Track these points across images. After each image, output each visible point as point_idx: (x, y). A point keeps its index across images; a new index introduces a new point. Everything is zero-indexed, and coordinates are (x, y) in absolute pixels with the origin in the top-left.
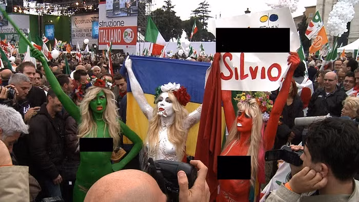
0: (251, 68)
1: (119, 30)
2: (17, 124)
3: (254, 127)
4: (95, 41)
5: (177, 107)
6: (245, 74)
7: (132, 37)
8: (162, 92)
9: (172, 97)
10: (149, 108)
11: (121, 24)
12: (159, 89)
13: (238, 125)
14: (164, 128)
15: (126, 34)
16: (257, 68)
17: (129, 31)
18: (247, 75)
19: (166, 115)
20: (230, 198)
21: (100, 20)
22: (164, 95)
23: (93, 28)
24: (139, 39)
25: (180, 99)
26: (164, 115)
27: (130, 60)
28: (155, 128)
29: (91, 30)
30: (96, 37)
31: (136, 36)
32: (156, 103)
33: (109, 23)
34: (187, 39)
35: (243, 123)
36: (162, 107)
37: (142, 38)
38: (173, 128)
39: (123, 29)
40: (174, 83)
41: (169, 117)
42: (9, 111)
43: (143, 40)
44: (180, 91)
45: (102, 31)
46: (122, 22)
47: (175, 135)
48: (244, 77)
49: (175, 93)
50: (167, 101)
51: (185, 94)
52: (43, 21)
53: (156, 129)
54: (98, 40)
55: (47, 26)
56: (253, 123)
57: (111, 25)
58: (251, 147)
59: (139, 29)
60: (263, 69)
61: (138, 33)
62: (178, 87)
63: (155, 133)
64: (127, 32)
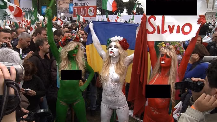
0: (169, 26)
1: (86, 8)
2: (13, 60)
3: (172, 64)
4: (71, 15)
5: (121, 51)
6: (165, 30)
7: (93, 12)
8: (111, 42)
9: (118, 45)
10: (103, 53)
11: (86, 4)
12: (109, 40)
13: (162, 62)
14: (113, 65)
15: (90, 10)
16: (174, 26)
17: (92, 8)
18: (166, 31)
19: (115, 56)
20: (155, 111)
21: (74, 3)
22: (113, 44)
23: (70, 7)
24: (97, 14)
25: (123, 46)
26: (113, 56)
27: (92, 23)
28: (107, 64)
29: (68, 8)
30: (72, 12)
31: (96, 11)
32: (107, 49)
33: (80, 4)
34: (127, 14)
35: (165, 61)
36: (112, 51)
37: (100, 13)
38: (119, 64)
39: (88, 7)
40: (119, 36)
41: (116, 57)
42: (7, 52)
43: (100, 14)
44: (123, 41)
45: (75, 9)
46: (87, 3)
47: (120, 69)
48: (164, 32)
49: (120, 42)
50: (115, 47)
51: (126, 43)
52: (40, 3)
53: (107, 66)
54: (73, 14)
55: (43, 7)
56: (172, 61)
57: (81, 5)
58: (171, 77)
59: (98, 8)
60: (178, 27)
61: (97, 10)
62: (122, 38)
63: (107, 68)
64: (90, 9)
